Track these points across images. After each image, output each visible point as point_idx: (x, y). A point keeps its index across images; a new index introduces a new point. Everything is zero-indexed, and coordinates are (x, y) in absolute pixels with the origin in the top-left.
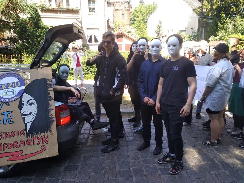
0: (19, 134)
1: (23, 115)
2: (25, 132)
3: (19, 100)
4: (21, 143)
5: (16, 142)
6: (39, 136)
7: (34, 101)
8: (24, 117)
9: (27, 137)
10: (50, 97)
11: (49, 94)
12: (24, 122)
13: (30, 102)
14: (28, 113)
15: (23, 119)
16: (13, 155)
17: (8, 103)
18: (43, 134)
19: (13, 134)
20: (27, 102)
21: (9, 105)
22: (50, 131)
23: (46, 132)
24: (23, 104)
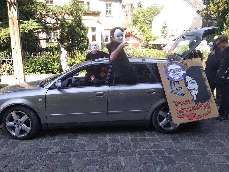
0: (190, 102)
1: (189, 90)
2: (193, 101)
3: (184, 80)
4: (193, 108)
5: (190, 108)
6: (204, 104)
7: (194, 81)
8: (190, 91)
9: (196, 105)
10: (204, 78)
11: (203, 76)
12: (191, 94)
13: (192, 81)
14: (192, 89)
15: (190, 93)
16: (190, 116)
17: (177, 82)
18: (206, 103)
19: (186, 102)
20: (190, 81)
21: (178, 84)
22: (211, 100)
23: (208, 101)
24: (187, 83)
